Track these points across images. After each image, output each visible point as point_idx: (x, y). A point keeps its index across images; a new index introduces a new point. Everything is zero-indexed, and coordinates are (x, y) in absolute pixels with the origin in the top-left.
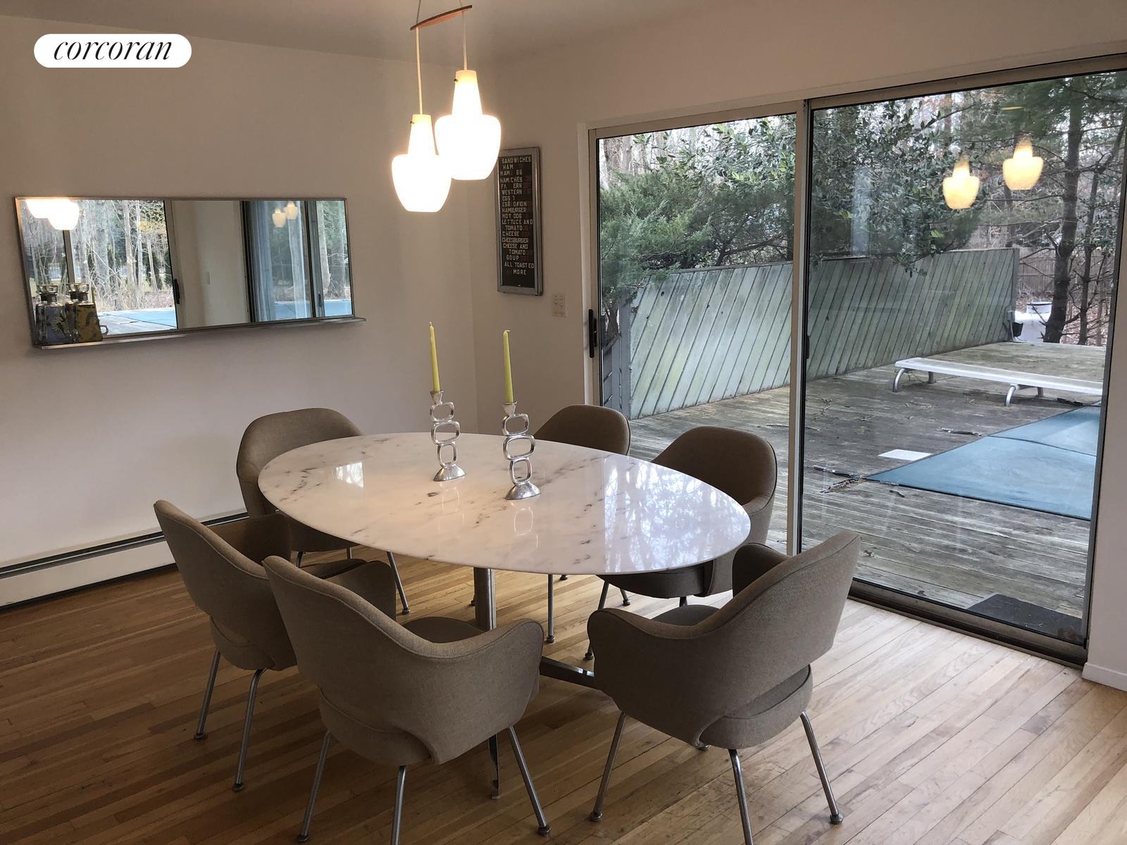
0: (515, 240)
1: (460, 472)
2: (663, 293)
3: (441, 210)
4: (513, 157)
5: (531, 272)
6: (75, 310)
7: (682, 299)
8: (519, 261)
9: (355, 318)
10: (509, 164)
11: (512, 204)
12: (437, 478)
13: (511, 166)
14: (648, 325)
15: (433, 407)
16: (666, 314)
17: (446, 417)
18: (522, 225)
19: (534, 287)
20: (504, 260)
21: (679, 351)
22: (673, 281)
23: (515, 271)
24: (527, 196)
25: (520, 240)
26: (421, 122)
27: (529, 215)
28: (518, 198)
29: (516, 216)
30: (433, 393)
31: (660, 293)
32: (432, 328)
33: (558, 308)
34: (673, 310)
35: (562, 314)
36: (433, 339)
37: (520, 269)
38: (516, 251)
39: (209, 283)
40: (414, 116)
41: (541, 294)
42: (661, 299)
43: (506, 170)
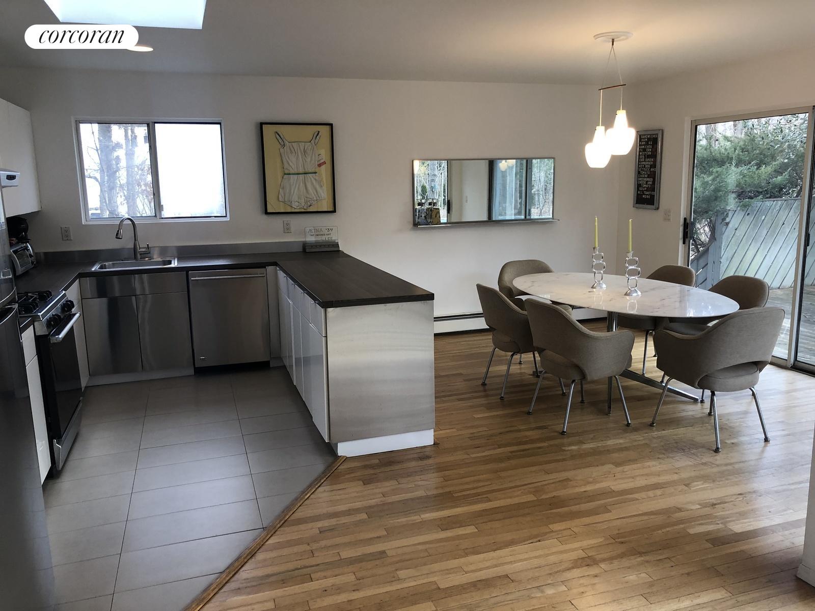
0: (645, 179)
1: (604, 286)
2: (748, 214)
3: (606, 167)
4: (648, 135)
5: (652, 197)
6: (431, 210)
7: (763, 219)
8: (646, 191)
9: (553, 219)
10: (645, 138)
11: (645, 160)
12: (593, 287)
13: (646, 139)
14: (736, 234)
15: (594, 254)
16: (750, 228)
17: (600, 260)
18: (650, 171)
19: (654, 205)
20: (638, 190)
21: (758, 252)
22: (757, 207)
23: (644, 196)
24: (654, 155)
25: (648, 179)
26: (600, 129)
27: (654, 166)
28: (649, 157)
29: (646, 166)
30: (594, 248)
31: (747, 214)
32: (596, 219)
33: (667, 218)
34: (755, 225)
35: (669, 220)
36: (596, 224)
37: (647, 195)
38: (645, 185)
39: (467, 202)
40: (597, 127)
41: (658, 209)
42: (747, 217)
43: (643, 142)
